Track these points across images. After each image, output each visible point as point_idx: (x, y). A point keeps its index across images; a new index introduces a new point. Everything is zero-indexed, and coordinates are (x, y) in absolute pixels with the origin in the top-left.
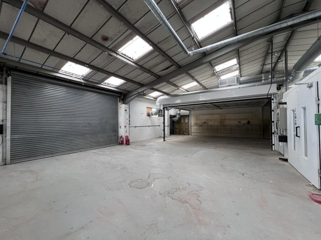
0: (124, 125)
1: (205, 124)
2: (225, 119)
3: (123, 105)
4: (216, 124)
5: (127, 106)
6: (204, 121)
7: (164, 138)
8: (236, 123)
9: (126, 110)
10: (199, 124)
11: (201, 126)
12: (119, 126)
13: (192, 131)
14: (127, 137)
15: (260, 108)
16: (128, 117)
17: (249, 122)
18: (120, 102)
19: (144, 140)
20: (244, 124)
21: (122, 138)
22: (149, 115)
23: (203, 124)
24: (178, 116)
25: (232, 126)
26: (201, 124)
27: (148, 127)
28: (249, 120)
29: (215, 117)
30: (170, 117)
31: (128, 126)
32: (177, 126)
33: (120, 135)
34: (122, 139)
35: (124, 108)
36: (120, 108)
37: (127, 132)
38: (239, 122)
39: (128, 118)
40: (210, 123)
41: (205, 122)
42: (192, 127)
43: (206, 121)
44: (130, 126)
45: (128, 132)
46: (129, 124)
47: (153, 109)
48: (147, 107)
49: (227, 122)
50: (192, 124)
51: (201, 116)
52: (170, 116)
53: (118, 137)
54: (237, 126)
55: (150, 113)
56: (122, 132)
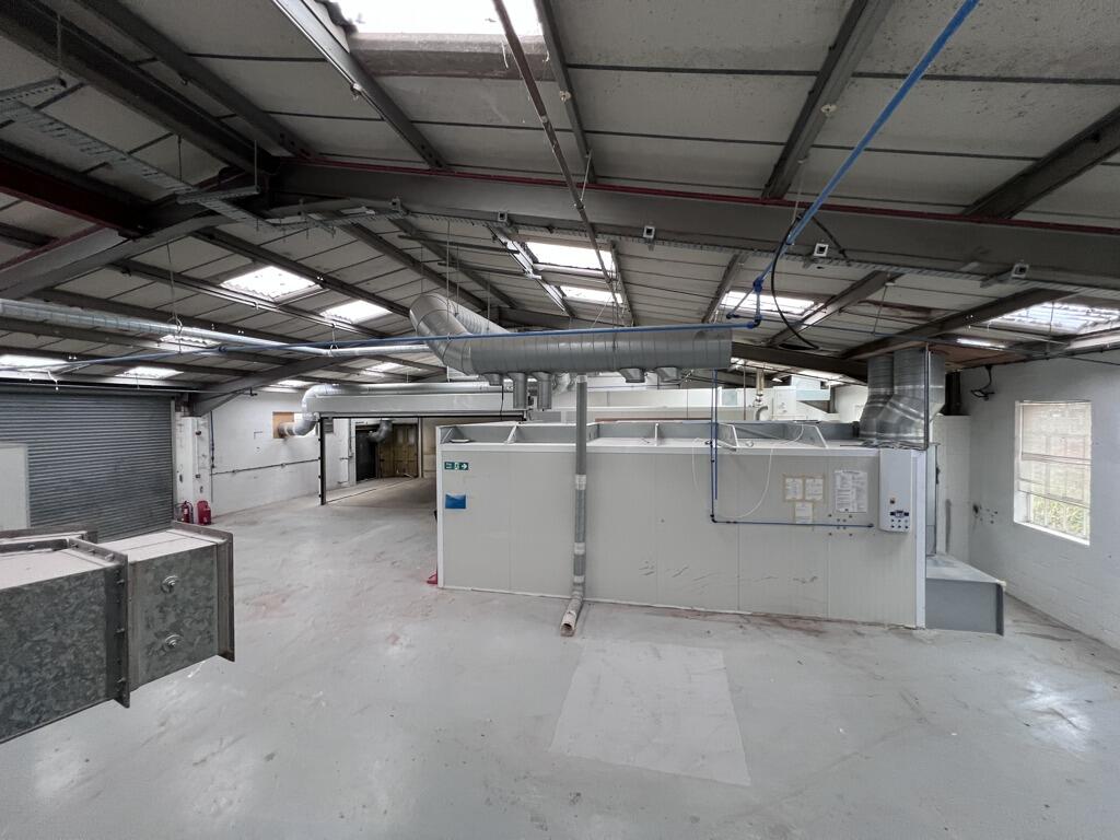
0: (194, 470)
3: (190, 420)
5: (201, 421)
7: (322, 496)
9: (199, 433)
12: (178, 475)
13: (425, 468)
14: (203, 504)
16: (206, 449)
18: (180, 411)
19: (266, 505)
21: (187, 507)
22: (281, 434)
24: (384, 428)
27: (279, 468)
30: (357, 432)
31: (206, 474)
32: (382, 454)
33: (180, 500)
34: (186, 511)
35: (193, 428)
36: (178, 428)
37: (204, 490)
39: (207, 453)
42: (425, 457)
44: (215, 471)
45: (207, 489)
46: (213, 467)
47: (295, 415)
48: (275, 414)
50: (425, 449)
52: (357, 427)
53: (173, 505)
55: (286, 429)
56: (187, 492)
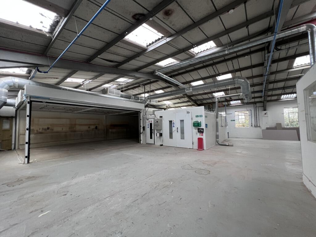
1: (48, 131)
2: (75, 125)
4: (64, 129)
6: (46, 127)
8: (86, 128)
10: (37, 130)
11: (41, 133)
15: (104, 116)
17: (96, 128)
20: (93, 129)
23: (43, 131)
25: (82, 132)
26: (41, 131)
28: (97, 125)
29: (64, 121)
38: (89, 127)
40: (56, 129)
41: (48, 128)
42: (21, 136)
43: (50, 126)
49: (78, 128)
51: (40, 120)
54: (87, 131)
